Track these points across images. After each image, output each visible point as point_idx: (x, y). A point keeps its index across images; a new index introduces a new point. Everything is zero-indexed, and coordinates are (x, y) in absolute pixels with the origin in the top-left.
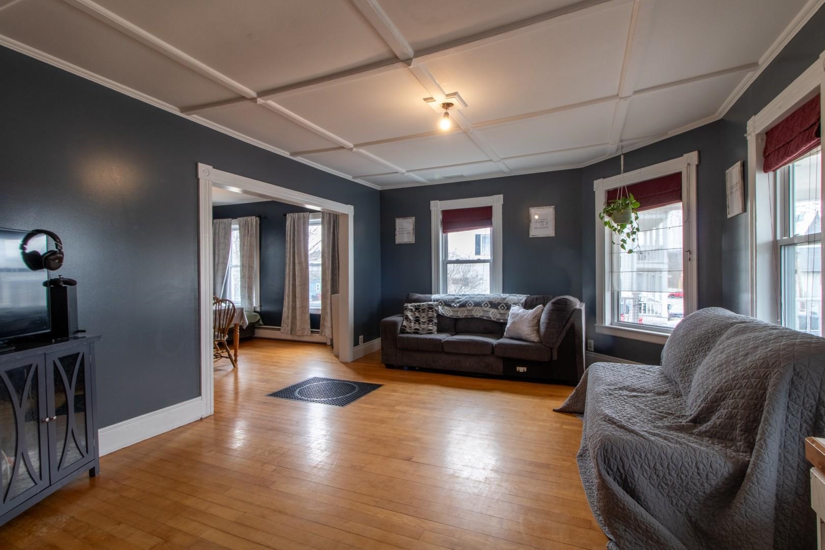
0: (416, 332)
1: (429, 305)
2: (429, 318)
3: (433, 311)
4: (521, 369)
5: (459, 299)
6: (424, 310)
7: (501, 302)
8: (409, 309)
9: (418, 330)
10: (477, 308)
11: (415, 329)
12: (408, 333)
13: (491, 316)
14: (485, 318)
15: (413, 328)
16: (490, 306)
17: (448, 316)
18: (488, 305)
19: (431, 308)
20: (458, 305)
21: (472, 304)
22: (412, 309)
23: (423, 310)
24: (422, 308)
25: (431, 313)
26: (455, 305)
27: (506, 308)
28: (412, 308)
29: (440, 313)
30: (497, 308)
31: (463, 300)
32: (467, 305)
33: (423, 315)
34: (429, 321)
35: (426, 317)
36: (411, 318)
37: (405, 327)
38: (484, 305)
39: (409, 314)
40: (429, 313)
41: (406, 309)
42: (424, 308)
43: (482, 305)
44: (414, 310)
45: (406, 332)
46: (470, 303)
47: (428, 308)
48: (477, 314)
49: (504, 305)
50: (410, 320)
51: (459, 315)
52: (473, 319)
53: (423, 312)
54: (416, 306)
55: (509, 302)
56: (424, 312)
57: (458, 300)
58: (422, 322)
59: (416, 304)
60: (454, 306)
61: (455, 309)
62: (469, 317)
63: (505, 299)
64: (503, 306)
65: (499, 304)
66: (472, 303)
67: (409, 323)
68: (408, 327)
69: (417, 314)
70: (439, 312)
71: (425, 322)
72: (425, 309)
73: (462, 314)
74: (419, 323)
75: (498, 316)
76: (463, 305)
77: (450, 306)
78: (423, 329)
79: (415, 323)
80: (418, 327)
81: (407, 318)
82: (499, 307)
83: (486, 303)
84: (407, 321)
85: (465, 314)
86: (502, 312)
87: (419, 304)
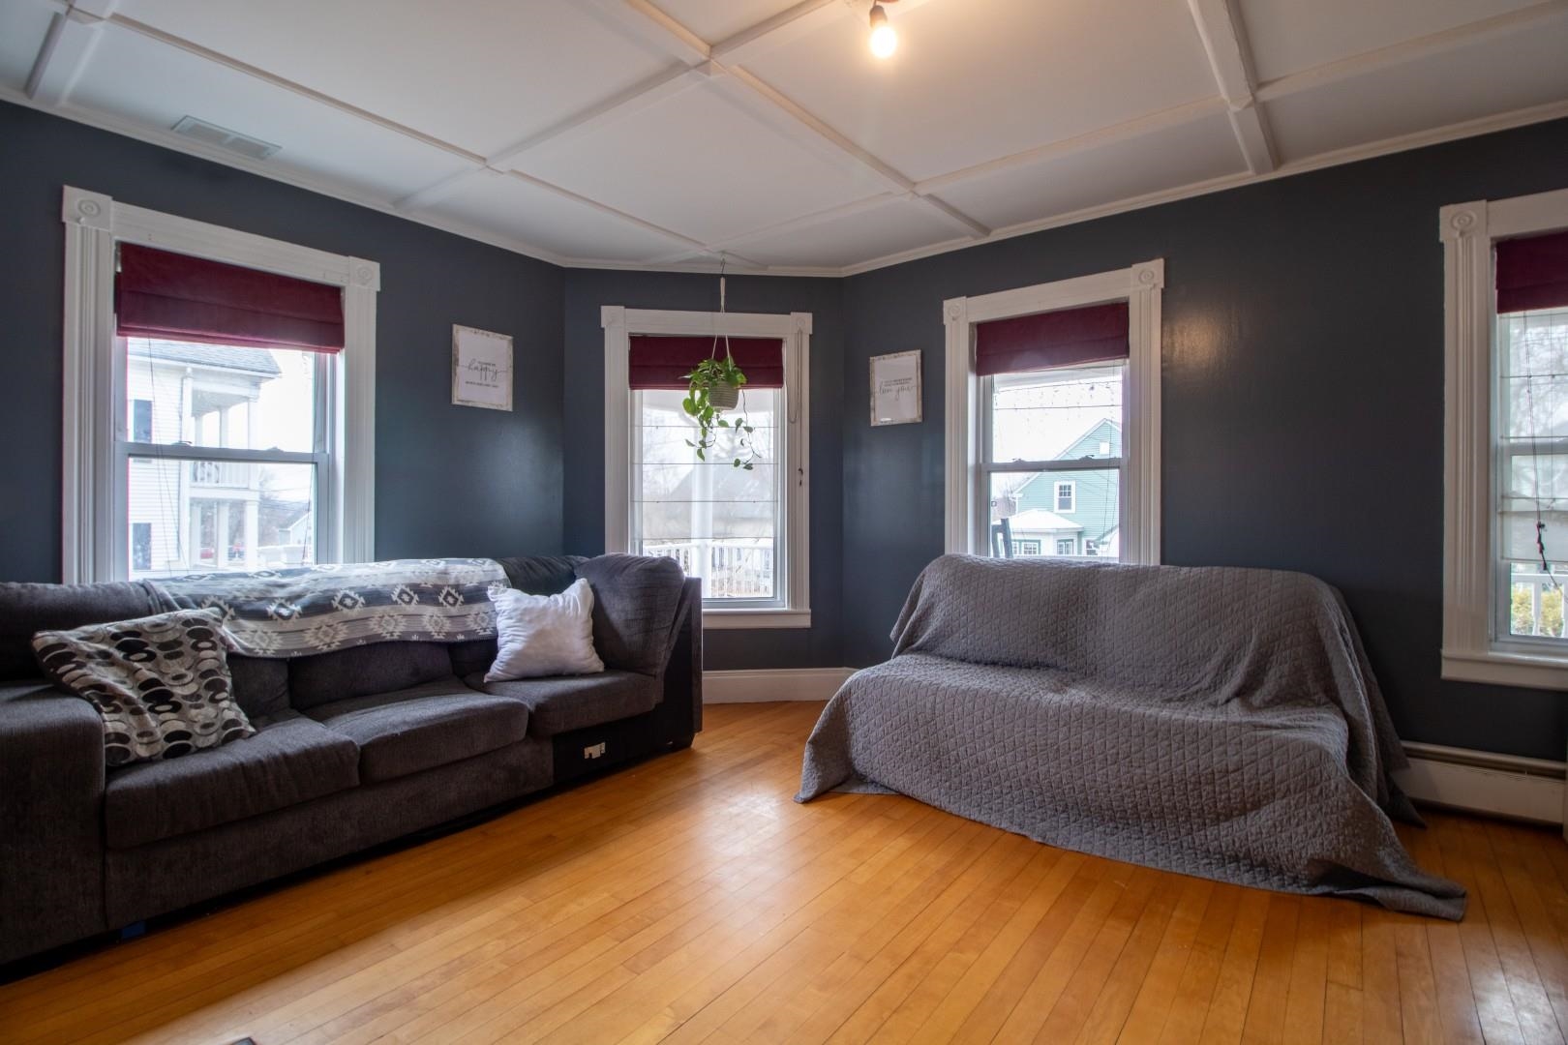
0: (179, 746)
1: (187, 622)
2: (204, 675)
3: (214, 648)
4: (595, 751)
5: (283, 586)
6: (172, 649)
7: (439, 583)
8: (89, 656)
9: (186, 735)
10: (380, 610)
11: (169, 737)
12: (149, 761)
13: (430, 628)
14: (415, 638)
15: (159, 734)
16: (416, 597)
17: (270, 654)
18: (412, 599)
19: (201, 633)
20: (297, 608)
21: (356, 602)
22: (105, 655)
23: (163, 646)
24: (155, 638)
25: (212, 653)
26: (284, 612)
27: (461, 598)
28: (103, 647)
29: (237, 648)
30: (439, 604)
31: (307, 590)
32: (335, 604)
33: (175, 667)
34: (208, 687)
35: (190, 675)
36: (125, 690)
37: (122, 738)
38: (400, 596)
39: (108, 677)
40: (203, 654)
41: (65, 655)
42: (170, 637)
43: (395, 598)
44: (119, 655)
45: (132, 758)
46: (346, 596)
47: (191, 634)
48: (391, 629)
49: (453, 592)
50: (128, 701)
51: (315, 643)
52: (377, 647)
53: (169, 657)
54: (115, 637)
55: (462, 582)
56: (179, 655)
57: (280, 593)
58: (185, 697)
59: (111, 627)
60: (280, 616)
61: (288, 626)
62: (361, 642)
63: (445, 573)
64: (449, 594)
65: (438, 589)
66: (352, 594)
67: (132, 719)
68: (134, 735)
69: (146, 672)
70: (230, 646)
71: (195, 696)
72: (177, 643)
73: (320, 637)
74: (176, 707)
75: (448, 626)
76: (321, 607)
77: (261, 616)
78: (206, 726)
79: (151, 710)
80: (181, 726)
81: (104, 696)
82: (441, 599)
83: (403, 592)
84: (117, 710)
85: (341, 636)
86: (454, 611)
87: (127, 624)
